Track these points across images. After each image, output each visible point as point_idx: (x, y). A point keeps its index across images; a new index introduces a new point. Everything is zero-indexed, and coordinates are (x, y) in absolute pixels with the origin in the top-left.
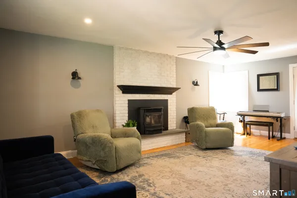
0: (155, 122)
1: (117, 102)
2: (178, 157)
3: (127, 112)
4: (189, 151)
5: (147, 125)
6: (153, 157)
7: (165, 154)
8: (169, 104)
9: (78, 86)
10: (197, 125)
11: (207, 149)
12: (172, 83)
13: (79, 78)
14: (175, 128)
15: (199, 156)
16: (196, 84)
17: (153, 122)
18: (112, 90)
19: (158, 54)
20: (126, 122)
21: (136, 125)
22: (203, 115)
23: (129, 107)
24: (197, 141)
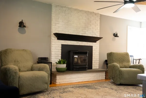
0: (81, 61)
1: (53, 46)
2: (96, 89)
3: (60, 53)
4: (105, 85)
5: (75, 63)
6: (76, 87)
7: (87, 86)
8: (93, 50)
9: (24, 32)
10: (113, 65)
11: (121, 85)
12: (96, 34)
13: (25, 26)
14: (98, 68)
15: (112, 89)
16: (116, 35)
17: (79, 61)
18: (50, 36)
19: (86, 12)
20: (59, 61)
21: (66, 63)
22: (119, 58)
23: (62, 50)
24: (113, 78)
